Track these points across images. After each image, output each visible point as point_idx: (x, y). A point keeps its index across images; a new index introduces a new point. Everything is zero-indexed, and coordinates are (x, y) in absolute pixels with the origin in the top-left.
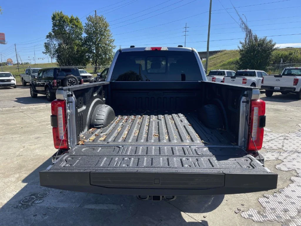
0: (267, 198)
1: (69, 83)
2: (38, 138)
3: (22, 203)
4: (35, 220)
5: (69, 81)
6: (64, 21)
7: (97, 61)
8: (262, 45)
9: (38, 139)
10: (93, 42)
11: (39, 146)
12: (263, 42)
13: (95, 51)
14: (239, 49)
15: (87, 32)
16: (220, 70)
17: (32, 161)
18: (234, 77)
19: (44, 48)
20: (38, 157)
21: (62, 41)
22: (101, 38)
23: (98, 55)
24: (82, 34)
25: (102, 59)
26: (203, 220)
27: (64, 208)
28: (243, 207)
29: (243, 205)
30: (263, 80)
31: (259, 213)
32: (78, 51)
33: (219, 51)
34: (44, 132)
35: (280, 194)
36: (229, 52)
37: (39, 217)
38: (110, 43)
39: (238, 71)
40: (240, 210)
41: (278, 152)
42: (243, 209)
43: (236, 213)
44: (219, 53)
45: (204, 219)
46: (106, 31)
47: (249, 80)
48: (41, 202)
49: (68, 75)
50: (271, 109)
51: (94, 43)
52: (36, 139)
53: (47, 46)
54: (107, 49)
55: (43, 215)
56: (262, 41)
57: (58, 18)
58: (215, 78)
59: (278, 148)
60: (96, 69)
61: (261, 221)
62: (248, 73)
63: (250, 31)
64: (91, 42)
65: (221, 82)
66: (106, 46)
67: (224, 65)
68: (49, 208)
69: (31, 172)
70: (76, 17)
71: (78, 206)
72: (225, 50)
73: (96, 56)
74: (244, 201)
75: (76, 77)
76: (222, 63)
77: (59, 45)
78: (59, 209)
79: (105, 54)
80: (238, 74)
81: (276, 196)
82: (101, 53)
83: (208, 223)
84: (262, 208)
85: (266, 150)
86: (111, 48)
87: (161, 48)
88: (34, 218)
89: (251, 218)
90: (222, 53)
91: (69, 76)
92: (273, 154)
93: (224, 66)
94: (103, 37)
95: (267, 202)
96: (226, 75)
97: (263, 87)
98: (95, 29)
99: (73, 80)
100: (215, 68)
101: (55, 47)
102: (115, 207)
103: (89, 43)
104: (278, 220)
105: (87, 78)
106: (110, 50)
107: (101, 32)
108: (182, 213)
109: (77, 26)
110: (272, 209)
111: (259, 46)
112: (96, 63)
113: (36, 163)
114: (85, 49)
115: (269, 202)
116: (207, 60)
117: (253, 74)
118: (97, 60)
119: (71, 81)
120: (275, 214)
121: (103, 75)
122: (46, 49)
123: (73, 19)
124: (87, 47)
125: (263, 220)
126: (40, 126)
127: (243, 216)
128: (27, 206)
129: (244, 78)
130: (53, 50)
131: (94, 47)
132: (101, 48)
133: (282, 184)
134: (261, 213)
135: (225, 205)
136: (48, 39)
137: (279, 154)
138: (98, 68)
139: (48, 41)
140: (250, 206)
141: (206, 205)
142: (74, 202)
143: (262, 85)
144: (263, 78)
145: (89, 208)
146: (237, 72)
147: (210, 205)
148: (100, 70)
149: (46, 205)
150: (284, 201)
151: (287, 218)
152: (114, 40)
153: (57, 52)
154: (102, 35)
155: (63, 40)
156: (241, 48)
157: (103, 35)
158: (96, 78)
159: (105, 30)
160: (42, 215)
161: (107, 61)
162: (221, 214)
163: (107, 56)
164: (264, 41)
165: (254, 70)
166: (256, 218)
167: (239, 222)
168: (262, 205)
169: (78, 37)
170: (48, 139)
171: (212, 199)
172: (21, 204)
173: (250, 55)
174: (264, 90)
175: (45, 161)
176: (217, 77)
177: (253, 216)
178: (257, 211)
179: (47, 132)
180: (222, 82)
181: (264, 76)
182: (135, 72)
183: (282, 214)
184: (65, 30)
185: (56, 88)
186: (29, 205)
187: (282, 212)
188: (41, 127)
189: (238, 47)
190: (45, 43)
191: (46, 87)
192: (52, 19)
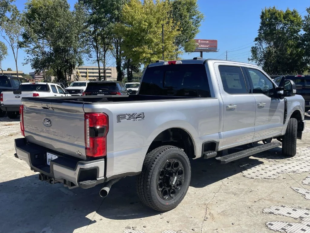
6: (276, 18)
15: (305, 28)
19: (251, 54)
24: (300, 31)
26: (97, 220)
28: (141, 228)
32: (291, 55)
42: (138, 228)
43: (126, 228)
53: (254, 51)
57: (268, 15)
70: (294, 10)
74: (153, 225)
109: (292, 22)
114: (302, 51)
122: (253, 54)
123: (289, 14)
136: (256, 42)
139: (256, 44)
141: (119, 215)
169: (292, 35)
171: (133, 214)
184: (276, 29)
190: (253, 48)
192: (261, 18)
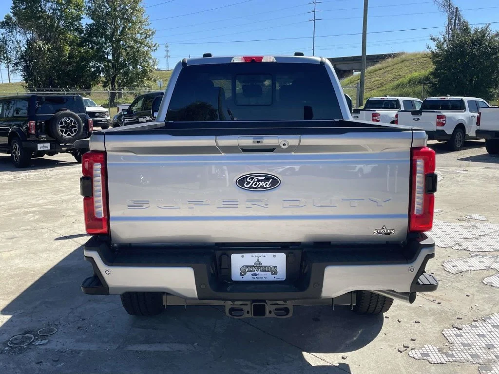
0: (458, 329)
1: (61, 127)
2: (12, 239)
3: (9, 344)
4: (40, 370)
5: (62, 123)
7: (116, 79)
8: (481, 42)
9: (14, 240)
10: (107, 37)
11: (18, 252)
12: (483, 36)
13: (110, 57)
14: (429, 52)
15: (92, 14)
16: (389, 98)
17: (12, 278)
18: (418, 113)
20: (22, 271)
21: (35, 35)
22: (125, 27)
23: (117, 66)
24: (82, 18)
25: (126, 74)
26: (341, 362)
27: (89, 350)
28: (414, 343)
29: (414, 340)
30: (479, 119)
31: (441, 351)
32: (71, 56)
33: (390, 56)
34: (22, 228)
35: (484, 323)
36: (413, 58)
37: (47, 365)
38: (146, 38)
39: (428, 99)
40: (408, 347)
41: (493, 257)
42: (413, 345)
43: (401, 352)
44: (390, 60)
45: (343, 361)
46: (137, 11)
47: (450, 118)
48: (47, 343)
49: (60, 110)
50: (493, 177)
51: (109, 38)
52: (9, 240)
54: (138, 51)
55: (54, 361)
56: (480, 32)
58: (379, 114)
59: (493, 249)
60: (113, 96)
61: (443, 362)
62: (450, 104)
63: (456, 11)
64: (102, 37)
65: (391, 123)
66: (136, 46)
67: (401, 85)
68: (62, 352)
69: (14, 297)
71: (115, 347)
72: (403, 53)
73: (114, 66)
74: (416, 334)
75: (77, 115)
76: (396, 83)
77: (30, 43)
78: (82, 353)
79: (135, 62)
80: (428, 106)
81: (476, 326)
82: (125, 61)
83: (350, 366)
84: (447, 344)
85: (470, 252)
86: (146, 48)
87: (262, 58)
88: (38, 366)
89: (425, 358)
90: (396, 60)
91: (63, 112)
92: (482, 260)
93: (400, 88)
94: (130, 25)
95: (457, 335)
96: (403, 109)
97: (479, 133)
98: (111, 7)
99: (71, 121)
100: (381, 93)
101: (20, 47)
102: (183, 347)
103: (97, 38)
104: (473, 361)
105: (97, 117)
106: (145, 54)
107: (123, 14)
108: (305, 354)
110: (464, 345)
111: (473, 44)
112: (113, 84)
113: (20, 283)
114: (88, 52)
115: (461, 336)
116: (362, 75)
117: (459, 106)
118: (115, 77)
119: (66, 122)
120: (469, 352)
121: (134, 109)
124: (92, 48)
125: (446, 360)
126: (12, 216)
127: (412, 356)
128: (20, 350)
129: (439, 114)
130: (13, 56)
131: (109, 46)
132: (126, 50)
133: (489, 308)
134: (445, 351)
135: (381, 341)
136: (4, 30)
137: (493, 259)
138: (117, 95)
140: (427, 341)
141: (348, 342)
142: (108, 342)
143: (478, 127)
144: (480, 114)
145: (135, 350)
146: (425, 101)
147: (355, 340)
148: (121, 99)
149: (56, 348)
150: (489, 334)
151: (490, 358)
152: (153, 33)
153: (25, 59)
154: (127, 19)
155: (37, 32)
156: (434, 48)
157: (129, 20)
158: (119, 117)
159: (133, 9)
160: (52, 361)
161: (139, 78)
162: (373, 353)
163: (139, 67)
164: (485, 34)
165: (461, 98)
166: (435, 357)
167: (404, 365)
168: (449, 339)
169: (71, 24)
170: (33, 241)
171: (360, 332)
172: (9, 346)
173: (456, 63)
174: (483, 140)
175: (37, 278)
176: (382, 112)
177: (429, 356)
178: (438, 347)
179: (29, 227)
180: (393, 122)
181: (481, 110)
182: (208, 104)
183: (481, 352)
184: (41, 9)
185: (33, 138)
186: (24, 349)
187: (483, 349)
188: (13, 218)
189: (428, 47)
191: (12, 136)
